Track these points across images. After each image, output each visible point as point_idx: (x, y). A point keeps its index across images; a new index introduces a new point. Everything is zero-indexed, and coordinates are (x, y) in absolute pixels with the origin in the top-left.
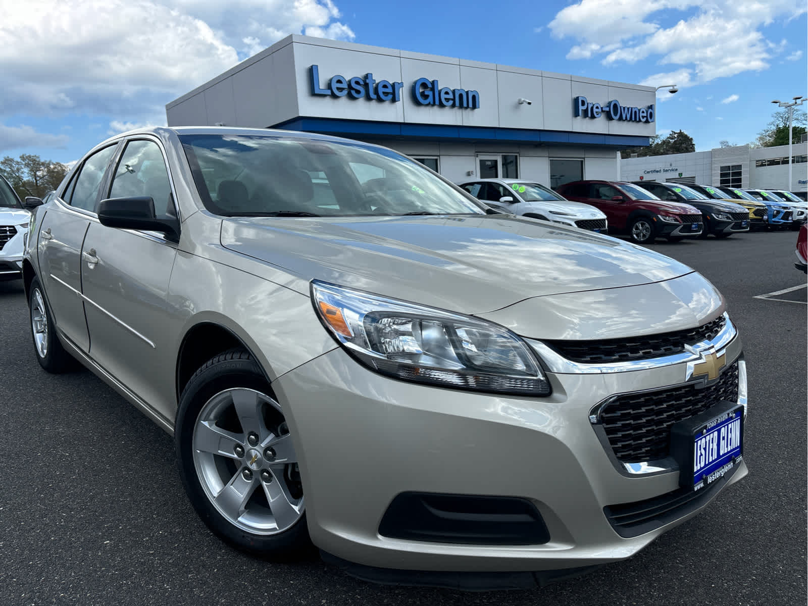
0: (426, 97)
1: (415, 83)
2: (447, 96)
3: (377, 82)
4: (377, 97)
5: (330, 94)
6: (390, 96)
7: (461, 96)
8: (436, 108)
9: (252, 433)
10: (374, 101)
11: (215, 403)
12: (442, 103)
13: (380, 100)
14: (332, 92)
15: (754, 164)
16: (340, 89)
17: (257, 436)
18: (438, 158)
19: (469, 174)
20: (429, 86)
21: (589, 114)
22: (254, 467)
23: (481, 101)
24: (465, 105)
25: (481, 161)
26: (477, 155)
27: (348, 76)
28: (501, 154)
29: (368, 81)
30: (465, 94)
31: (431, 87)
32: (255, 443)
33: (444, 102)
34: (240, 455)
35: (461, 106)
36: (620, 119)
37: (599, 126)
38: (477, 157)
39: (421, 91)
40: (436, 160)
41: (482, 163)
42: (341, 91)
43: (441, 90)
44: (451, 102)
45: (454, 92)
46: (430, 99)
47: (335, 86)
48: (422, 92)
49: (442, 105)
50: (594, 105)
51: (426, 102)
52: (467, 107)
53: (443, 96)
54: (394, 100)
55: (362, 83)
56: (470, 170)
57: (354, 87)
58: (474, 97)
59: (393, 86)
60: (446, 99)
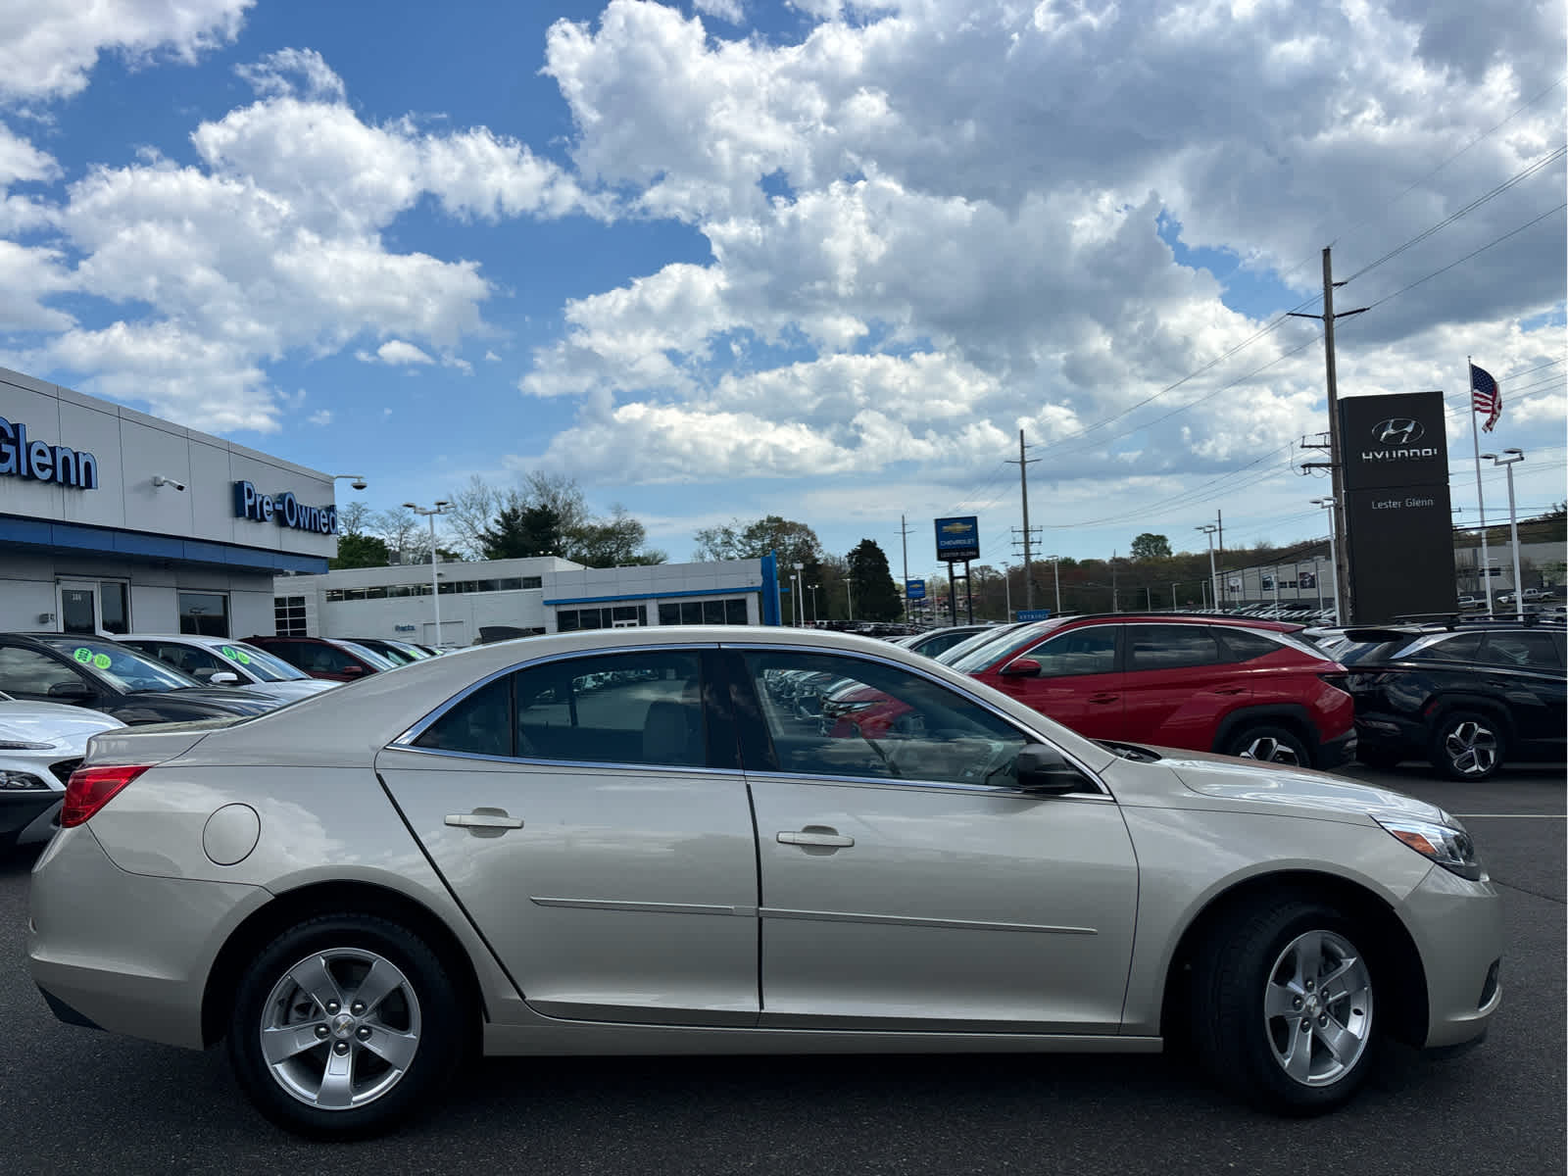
0: (5, 457)
2: (42, 460)
7: (66, 461)
12: (33, 473)
15: (324, 596)
19: (44, 619)
20: (9, 435)
21: (255, 515)
24: (73, 480)
25: (64, 592)
26: (58, 580)
28: (99, 580)
30: (73, 457)
31: (13, 436)
33: (36, 470)
34: (1298, 1007)
35: (66, 483)
36: (297, 527)
37: (265, 535)
38: (58, 583)
41: (67, 595)
43: (31, 446)
44: (48, 473)
45: (53, 450)
46: (12, 464)
49: (31, 478)
50: (263, 498)
51: (6, 467)
52: (77, 485)
53: (35, 458)
56: (48, 612)
58: (88, 466)
60: (39, 465)
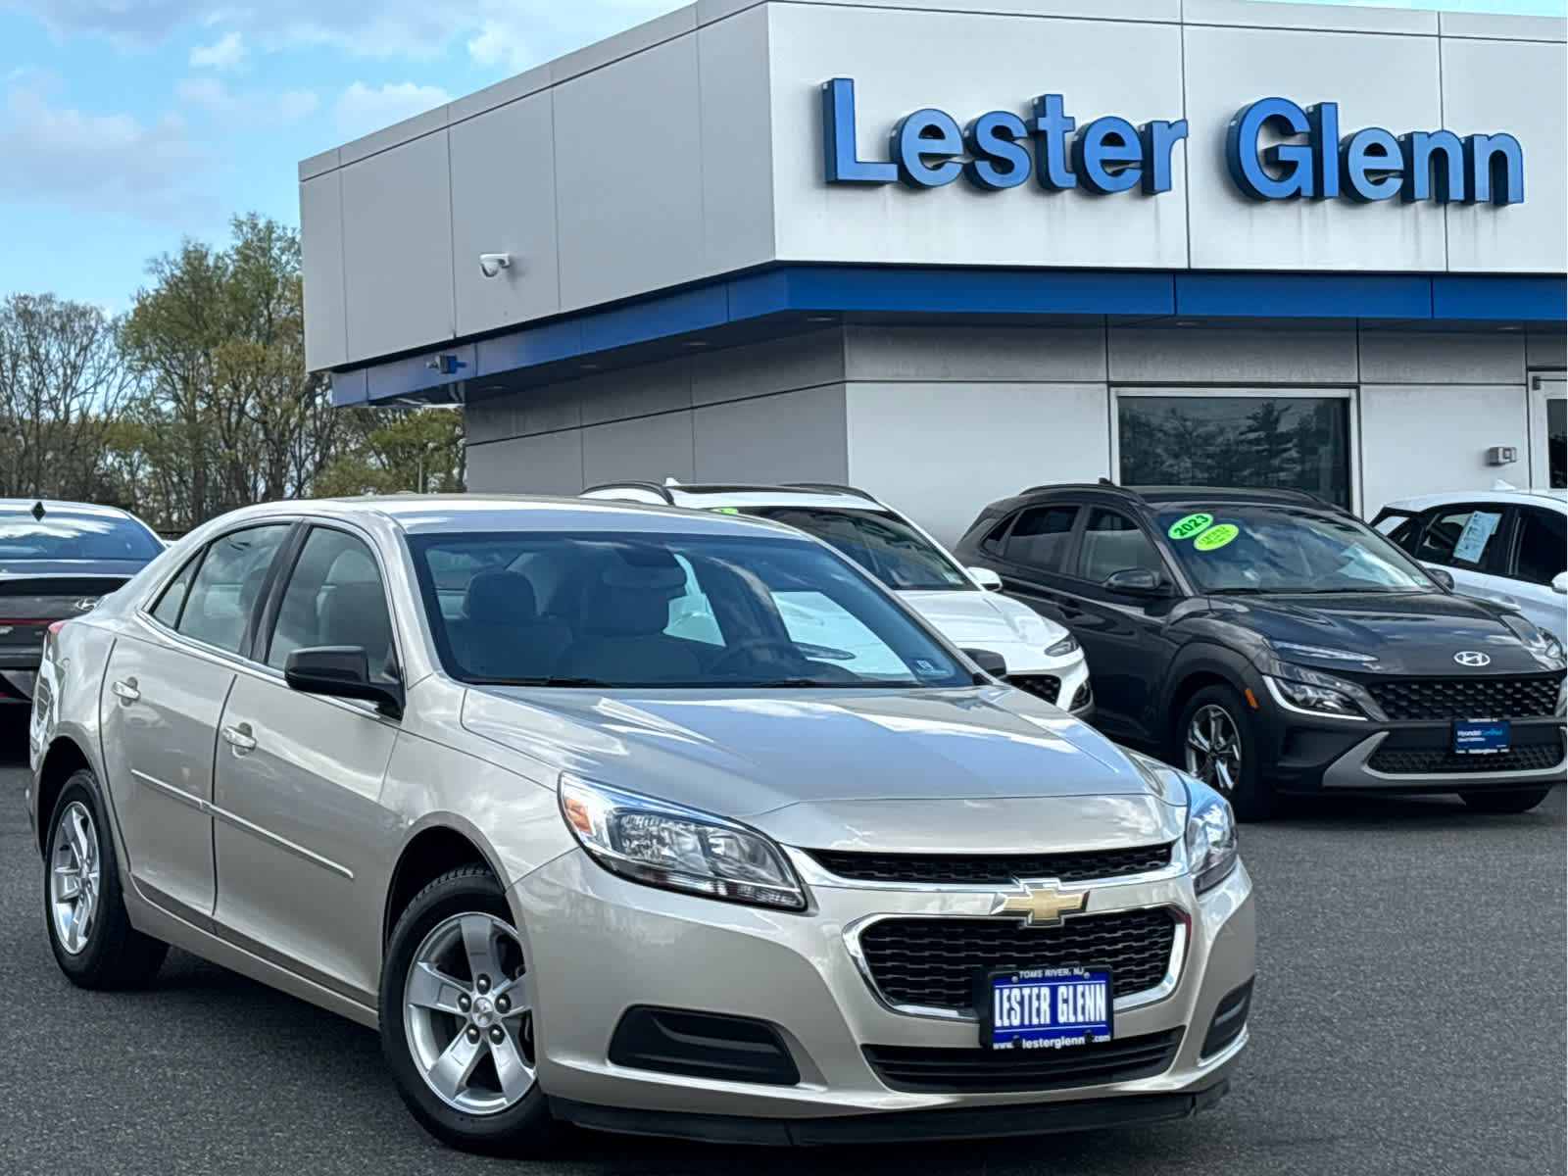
0: (1288, 168)
1: (1242, 116)
2: (1376, 163)
3: (1080, 123)
4: (1079, 180)
5: (895, 178)
6: (1133, 175)
7: (1439, 158)
8: (1328, 206)
9: (483, 977)
10: (1067, 193)
11: (438, 938)
12: (1356, 190)
13: (1090, 189)
14: (903, 171)
16: (939, 160)
17: (488, 981)
18: (1353, 393)
19: (1493, 459)
20: (1297, 129)
22: (482, 1023)
23: (1533, 173)
24: (1457, 190)
25: (1550, 404)
26: (1536, 380)
27: (965, 109)
29: (1043, 124)
30: (1460, 149)
31: (1307, 129)
32: (484, 990)
33: (1363, 184)
34: (465, 1008)
35: (1441, 196)
38: (1536, 387)
39: (1264, 143)
40: (1346, 402)
42: (937, 167)
43: (1350, 139)
44: (1394, 185)
45: (1407, 145)
46: (1303, 177)
47: (913, 146)
48: (1267, 152)
49: (1351, 196)
51: (1288, 187)
52: (1469, 199)
53: (1358, 163)
54: (1147, 188)
55: (1019, 131)
56: (1500, 443)
57: (988, 150)
58: (1499, 161)
59: (1146, 136)
60: (1370, 173)
